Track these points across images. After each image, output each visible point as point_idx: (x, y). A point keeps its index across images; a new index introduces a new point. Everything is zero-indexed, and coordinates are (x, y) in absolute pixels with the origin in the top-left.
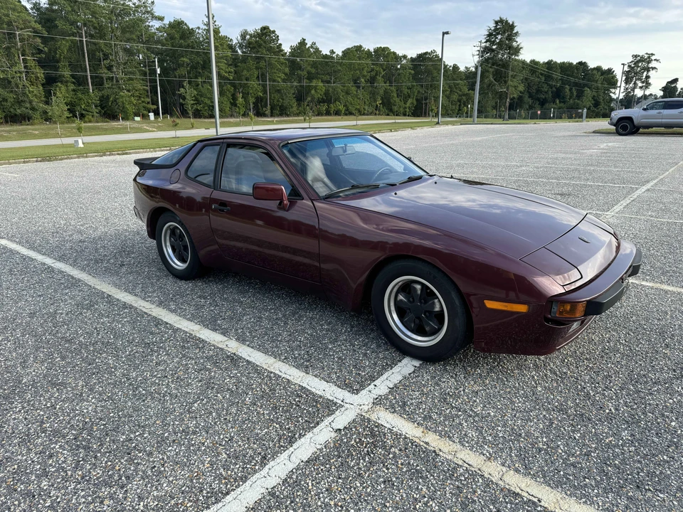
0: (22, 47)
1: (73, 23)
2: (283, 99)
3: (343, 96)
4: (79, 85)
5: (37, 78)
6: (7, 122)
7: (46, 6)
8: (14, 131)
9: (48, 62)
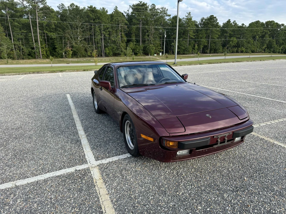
0: (121, 29)
1: (138, 20)
2: (216, 46)
3: (246, 44)
4: (137, 43)
5: (124, 40)
6: (113, 56)
7: (131, 14)
8: (114, 59)
9: (128, 35)
